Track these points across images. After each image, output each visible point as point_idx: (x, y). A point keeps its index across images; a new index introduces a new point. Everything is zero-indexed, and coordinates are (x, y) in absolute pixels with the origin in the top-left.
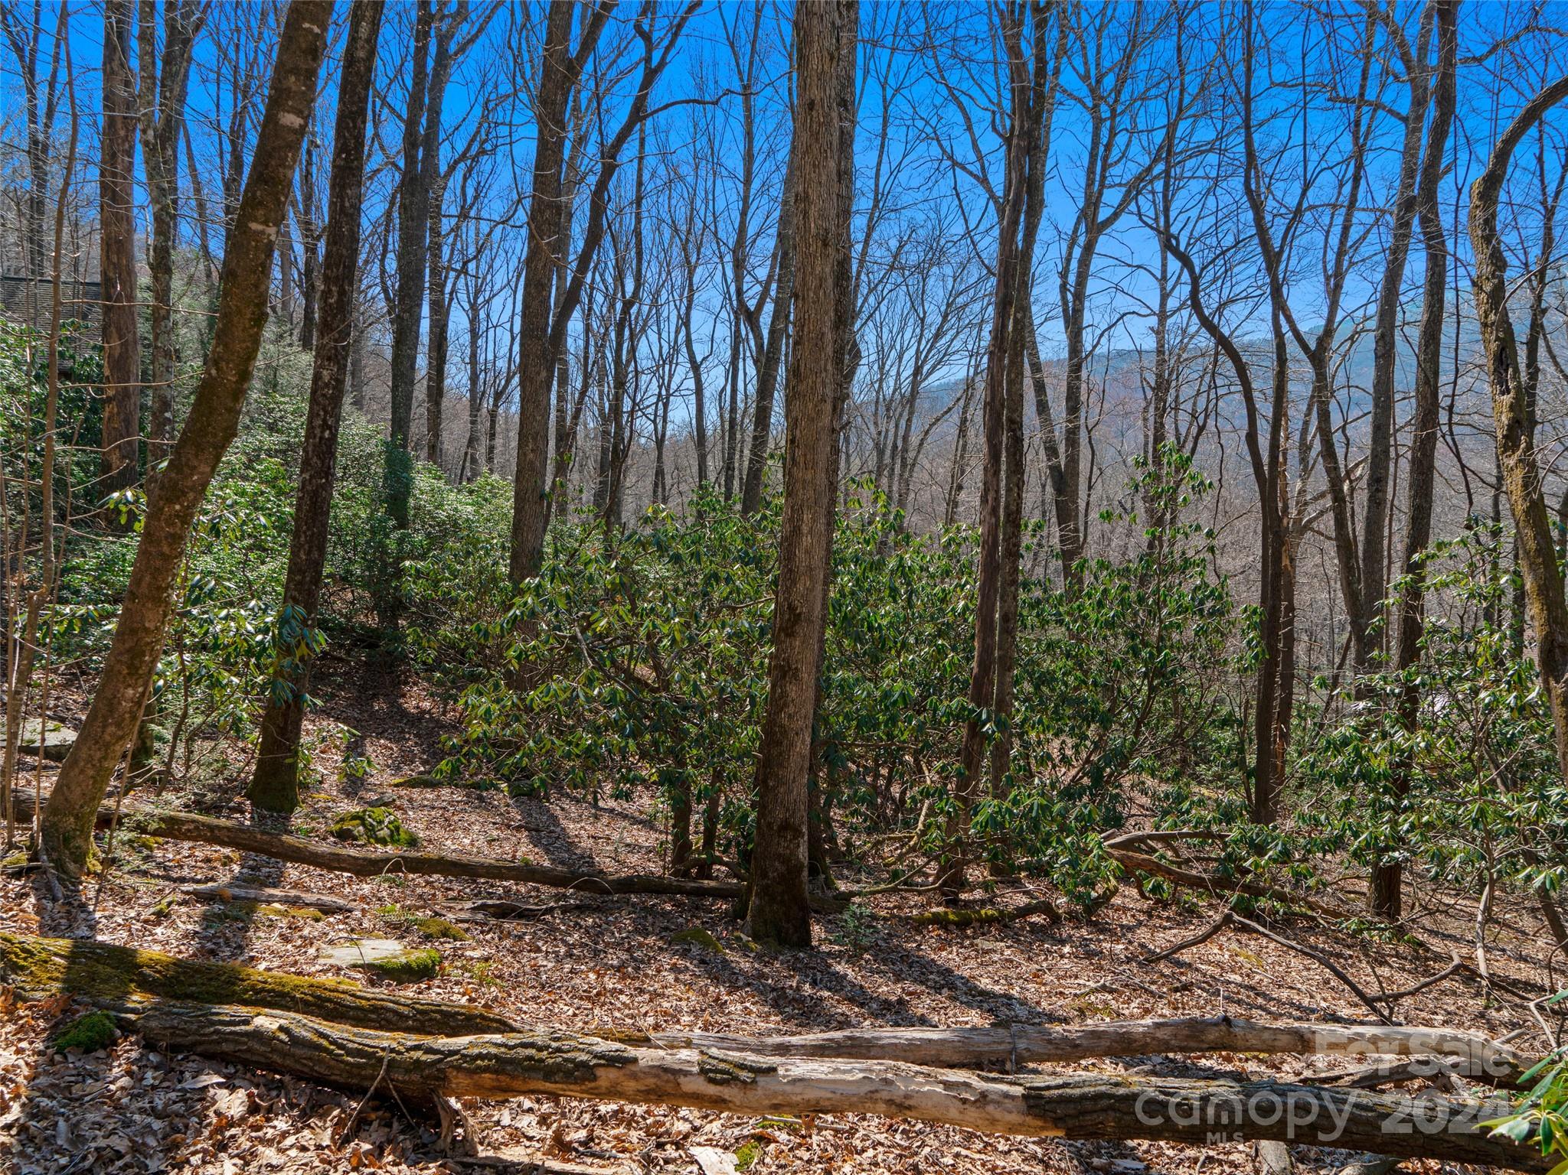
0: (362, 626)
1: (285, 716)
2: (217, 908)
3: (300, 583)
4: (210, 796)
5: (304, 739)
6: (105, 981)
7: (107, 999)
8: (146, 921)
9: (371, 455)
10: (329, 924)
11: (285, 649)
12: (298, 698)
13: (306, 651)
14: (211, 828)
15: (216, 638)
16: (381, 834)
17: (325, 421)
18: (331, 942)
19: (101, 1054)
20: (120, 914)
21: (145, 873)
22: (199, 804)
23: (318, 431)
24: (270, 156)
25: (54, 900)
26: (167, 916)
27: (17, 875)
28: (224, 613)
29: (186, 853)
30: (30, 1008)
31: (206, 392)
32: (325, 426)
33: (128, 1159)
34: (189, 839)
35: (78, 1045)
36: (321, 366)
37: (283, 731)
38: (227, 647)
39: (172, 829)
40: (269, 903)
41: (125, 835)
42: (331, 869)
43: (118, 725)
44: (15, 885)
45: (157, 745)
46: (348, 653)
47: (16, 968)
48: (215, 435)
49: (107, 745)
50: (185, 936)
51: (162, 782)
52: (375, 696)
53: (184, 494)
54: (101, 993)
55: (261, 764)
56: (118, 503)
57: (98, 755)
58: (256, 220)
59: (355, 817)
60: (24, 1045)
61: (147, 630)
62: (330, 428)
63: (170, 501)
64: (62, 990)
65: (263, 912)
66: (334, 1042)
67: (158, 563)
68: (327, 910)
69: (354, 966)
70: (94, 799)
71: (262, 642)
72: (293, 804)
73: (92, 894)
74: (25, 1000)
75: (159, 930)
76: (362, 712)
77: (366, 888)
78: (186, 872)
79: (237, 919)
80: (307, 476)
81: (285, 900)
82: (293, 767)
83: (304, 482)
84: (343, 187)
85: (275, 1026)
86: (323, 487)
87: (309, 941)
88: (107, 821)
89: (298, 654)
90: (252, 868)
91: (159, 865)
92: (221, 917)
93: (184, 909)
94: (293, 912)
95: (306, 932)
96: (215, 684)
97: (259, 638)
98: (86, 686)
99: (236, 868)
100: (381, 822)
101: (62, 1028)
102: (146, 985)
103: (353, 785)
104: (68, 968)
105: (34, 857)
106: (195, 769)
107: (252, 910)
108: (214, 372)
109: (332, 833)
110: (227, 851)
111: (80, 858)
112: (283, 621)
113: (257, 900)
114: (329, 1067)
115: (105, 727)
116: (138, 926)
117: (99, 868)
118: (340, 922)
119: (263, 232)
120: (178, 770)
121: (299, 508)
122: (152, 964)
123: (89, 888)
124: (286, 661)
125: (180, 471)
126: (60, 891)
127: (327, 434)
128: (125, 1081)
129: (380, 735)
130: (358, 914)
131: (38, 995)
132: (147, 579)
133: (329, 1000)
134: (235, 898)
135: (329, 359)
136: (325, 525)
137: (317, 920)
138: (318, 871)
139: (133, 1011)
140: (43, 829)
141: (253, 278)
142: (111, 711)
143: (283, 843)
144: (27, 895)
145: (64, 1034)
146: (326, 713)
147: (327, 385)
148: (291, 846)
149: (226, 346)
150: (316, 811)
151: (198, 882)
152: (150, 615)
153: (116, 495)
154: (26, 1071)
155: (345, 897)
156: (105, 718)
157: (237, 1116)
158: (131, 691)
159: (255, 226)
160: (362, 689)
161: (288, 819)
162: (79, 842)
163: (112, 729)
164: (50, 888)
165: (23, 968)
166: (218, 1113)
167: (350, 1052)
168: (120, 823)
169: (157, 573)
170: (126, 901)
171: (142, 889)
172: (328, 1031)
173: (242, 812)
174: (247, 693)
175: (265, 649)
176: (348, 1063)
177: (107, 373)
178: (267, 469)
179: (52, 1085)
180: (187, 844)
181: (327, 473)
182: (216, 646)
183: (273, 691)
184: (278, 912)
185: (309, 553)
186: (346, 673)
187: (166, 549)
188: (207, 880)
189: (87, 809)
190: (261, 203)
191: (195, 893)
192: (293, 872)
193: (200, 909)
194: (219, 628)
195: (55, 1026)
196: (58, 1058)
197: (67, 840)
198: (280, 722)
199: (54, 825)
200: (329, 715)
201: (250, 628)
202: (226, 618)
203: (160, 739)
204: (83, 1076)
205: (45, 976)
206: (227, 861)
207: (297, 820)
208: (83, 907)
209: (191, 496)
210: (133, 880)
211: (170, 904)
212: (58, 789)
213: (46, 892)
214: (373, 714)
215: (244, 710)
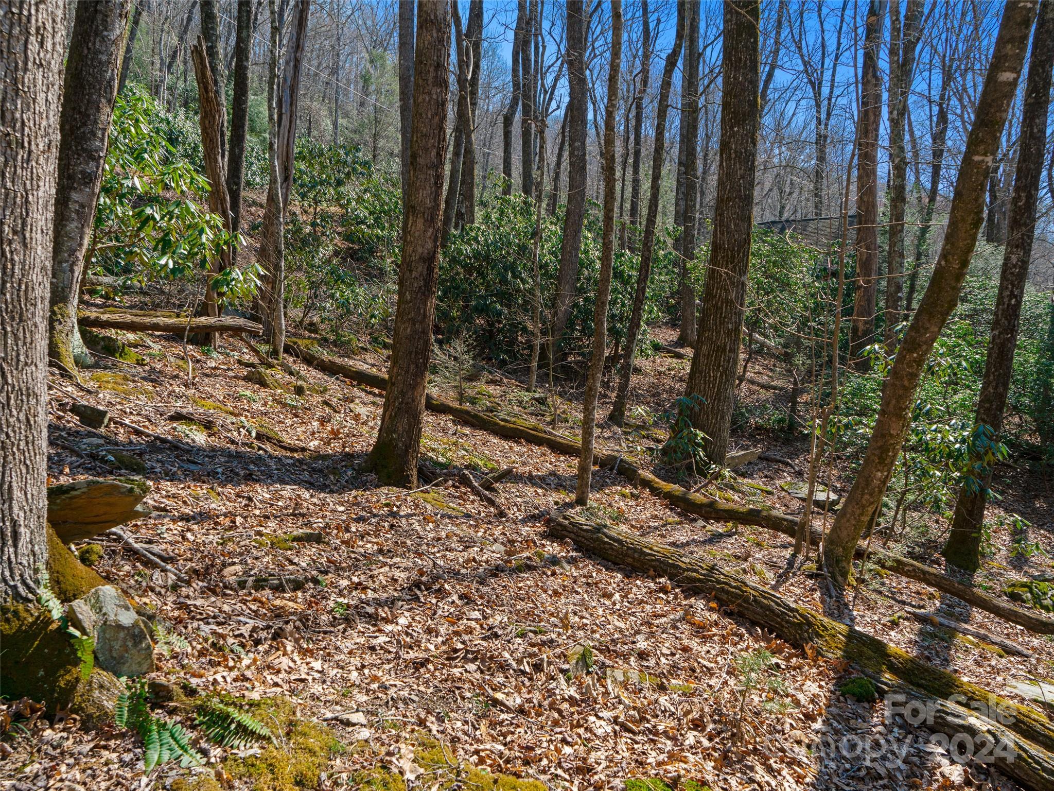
0: (1027, 443)
1: (973, 502)
2: (929, 628)
3: (988, 409)
4: (917, 549)
5: (986, 521)
6: (869, 659)
7: (870, 671)
8: (884, 625)
9: (1040, 316)
10: (1011, 662)
11: (976, 455)
12: (983, 491)
13: (992, 458)
14: (924, 573)
15: (927, 444)
16: (1045, 602)
17: (1012, 292)
18: (1014, 676)
19: (866, 705)
20: (869, 616)
21: (880, 593)
22: (911, 554)
23: (1006, 300)
24: (990, 106)
25: (831, 597)
26: (897, 625)
27: (810, 576)
28: (934, 427)
29: (904, 585)
30: (825, 662)
31: (938, 277)
32: (1012, 296)
33: (885, 781)
34: (908, 577)
35: (854, 695)
36: (1011, 253)
37: (970, 513)
38: (934, 450)
39: (899, 568)
40: (965, 634)
41: (870, 565)
42: (1008, 620)
43: (871, 495)
44: (810, 583)
45: (885, 510)
46: (1015, 462)
47: (819, 636)
48: (942, 306)
49: (864, 507)
50: (910, 642)
51: (887, 535)
52: (1036, 497)
53: (920, 346)
54: (865, 666)
55: (953, 533)
56: (869, 353)
57: (858, 512)
58: (978, 154)
59: (1024, 585)
60: (823, 683)
61: (891, 435)
62: (1016, 297)
63: (910, 351)
64: (843, 657)
65: (959, 639)
66: (1031, 757)
67: (901, 392)
68: (1010, 652)
69: (1035, 701)
70: (855, 539)
71: (959, 450)
72: (975, 567)
73: (851, 599)
74: (823, 656)
75: (893, 633)
76: (1026, 507)
77: (1036, 642)
78: (904, 598)
79: (943, 640)
80: (996, 332)
81: (976, 635)
82: (977, 540)
83: (994, 337)
84: (1032, 119)
85: (985, 729)
86: (1008, 340)
87: (996, 671)
88: (860, 555)
89: (986, 459)
90: (949, 606)
91: (889, 591)
92: (933, 636)
93: (906, 623)
94: (982, 645)
95: (993, 663)
96: (925, 473)
97: (957, 446)
98: (840, 466)
99: (938, 603)
100: (1045, 594)
101: (843, 681)
102: (893, 669)
103: (1019, 561)
104: (847, 644)
105: (819, 568)
106: (908, 529)
107: (952, 636)
108: (943, 263)
109: (1005, 594)
110: (931, 590)
111: (844, 575)
112: (976, 435)
113: (955, 630)
114: (1027, 774)
115: (863, 495)
116: (879, 627)
117: (855, 583)
118: (1019, 662)
119: (983, 161)
120: (898, 529)
121: (989, 356)
122: (897, 656)
123: (849, 595)
124: (977, 465)
125: (917, 331)
126: (834, 593)
127: (1013, 302)
128: (880, 728)
129: (1041, 526)
130: (1034, 661)
131: (830, 655)
132: (894, 402)
133: (1023, 722)
134: (941, 624)
135: (1017, 247)
136: (1009, 367)
137: (1001, 657)
138: (997, 620)
139: (886, 684)
140: (825, 553)
141: (974, 195)
142: (867, 485)
143: (974, 594)
144: (815, 590)
145: (846, 685)
146: (998, 504)
147: (1015, 266)
148: (980, 597)
149: (953, 244)
150: (991, 574)
151: (914, 606)
152: (894, 425)
153: (868, 347)
154: (824, 700)
155: (1021, 644)
156: (863, 489)
157: (957, 783)
158: (879, 474)
159: (977, 158)
160: (1027, 490)
161: (972, 576)
162: (844, 564)
163: (866, 497)
164: (828, 590)
165: (822, 636)
166: (943, 776)
167: (1044, 769)
168: (869, 558)
169: (900, 398)
170: (870, 608)
171: (880, 603)
172: (1027, 747)
173: (939, 565)
174: (945, 483)
175: (961, 454)
176: (1043, 777)
177: (858, 271)
178: (960, 328)
179: (839, 715)
180: (905, 579)
181: (1012, 330)
182: (927, 449)
183: (967, 483)
184: (971, 643)
185: (996, 388)
186: (1013, 477)
187: (906, 383)
188: (920, 607)
189: (850, 545)
190: (982, 141)
191: (914, 614)
192: (978, 615)
193: (917, 626)
194: (929, 437)
195: (840, 678)
196: (842, 698)
197: (838, 562)
198: (969, 506)
199: (831, 550)
200: (999, 506)
201: (952, 438)
202: (935, 431)
203: (886, 506)
204: (857, 716)
205: (834, 645)
206: (931, 597)
207: (979, 577)
208: (846, 605)
209: (924, 347)
210: (873, 596)
211: (900, 617)
212: (834, 530)
213: (826, 591)
214: (1035, 510)
215: (944, 494)
